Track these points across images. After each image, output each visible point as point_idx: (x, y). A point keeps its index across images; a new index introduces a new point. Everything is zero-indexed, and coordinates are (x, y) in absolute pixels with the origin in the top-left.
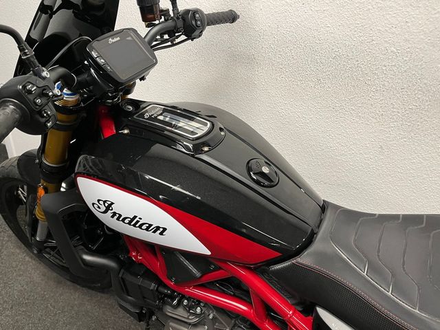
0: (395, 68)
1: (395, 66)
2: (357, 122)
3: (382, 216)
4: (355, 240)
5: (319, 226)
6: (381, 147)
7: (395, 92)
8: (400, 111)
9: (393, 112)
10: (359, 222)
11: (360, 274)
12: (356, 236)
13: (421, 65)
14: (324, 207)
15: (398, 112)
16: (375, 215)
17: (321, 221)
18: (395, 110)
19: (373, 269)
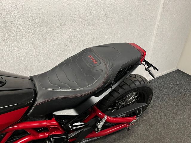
0: (19, 14)
1: (19, 12)
2: (18, 41)
3: (52, 69)
4: (50, 82)
5: (35, 86)
6: (34, 47)
7: (25, 23)
8: (32, 30)
9: (30, 31)
10: (47, 76)
11: (59, 92)
12: (49, 81)
13: (29, 9)
14: (31, 79)
15: (31, 31)
16: (50, 70)
17: (34, 84)
18: (30, 30)
19: (62, 87)
